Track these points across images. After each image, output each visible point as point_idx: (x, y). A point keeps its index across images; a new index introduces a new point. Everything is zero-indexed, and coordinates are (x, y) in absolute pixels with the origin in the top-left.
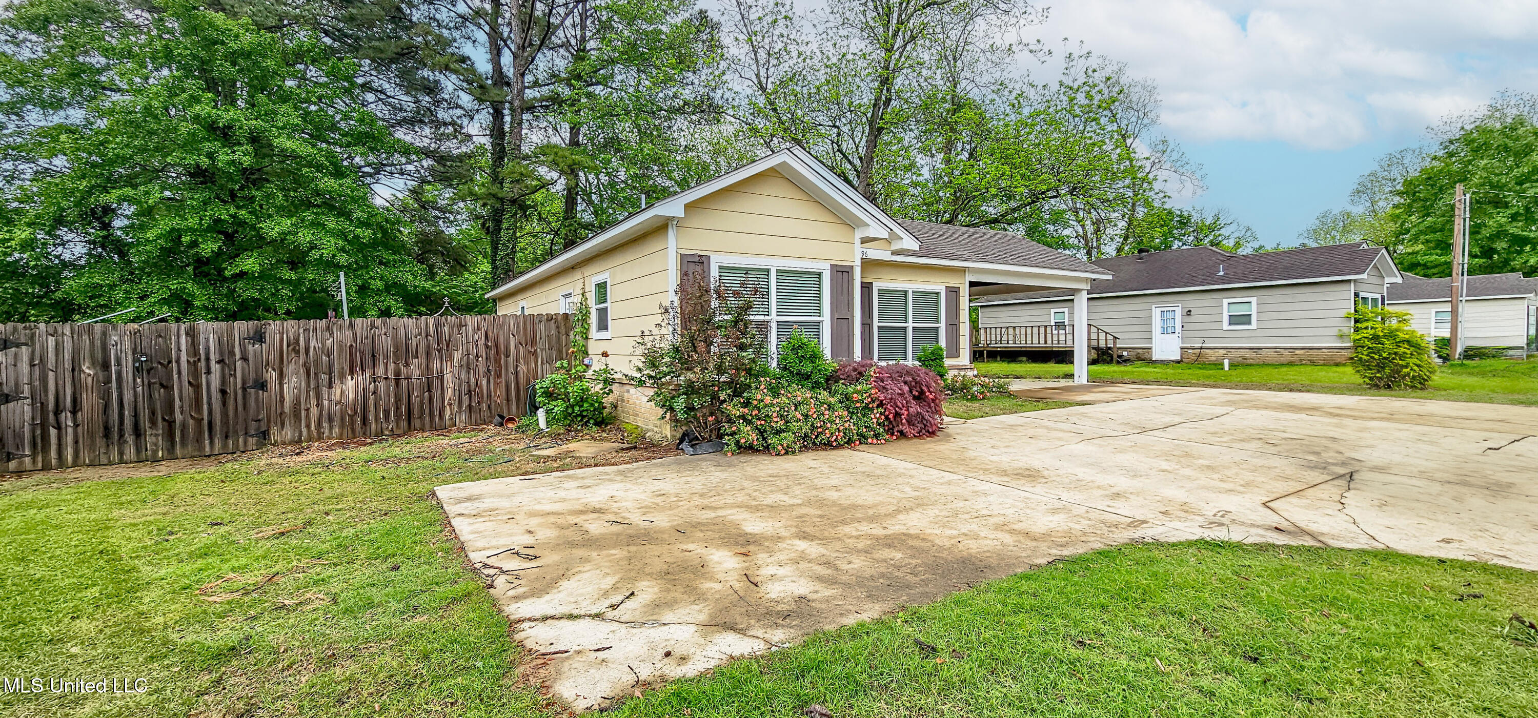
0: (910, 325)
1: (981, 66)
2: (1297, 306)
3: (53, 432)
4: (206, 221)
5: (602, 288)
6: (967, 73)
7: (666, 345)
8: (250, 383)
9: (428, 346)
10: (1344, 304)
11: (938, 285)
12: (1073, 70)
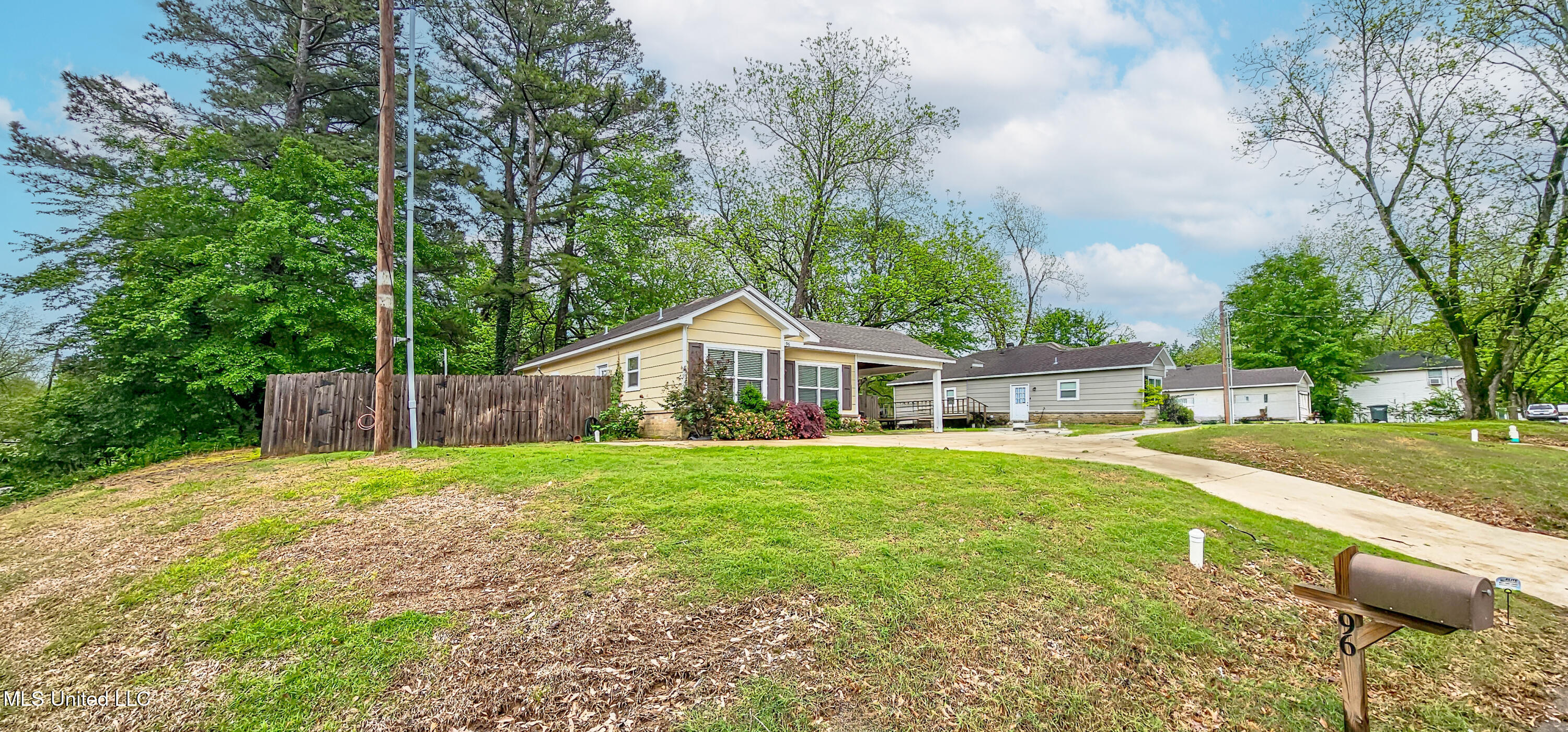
0: (819, 388)
1: (897, 197)
2: (1107, 385)
3: (341, 431)
4: (304, 309)
5: (633, 362)
6: (887, 202)
7: (682, 389)
8: (438, 410)
9: (531, 393)
10: (1138, 383)
11: (836, 364)
12: (953, 213)
